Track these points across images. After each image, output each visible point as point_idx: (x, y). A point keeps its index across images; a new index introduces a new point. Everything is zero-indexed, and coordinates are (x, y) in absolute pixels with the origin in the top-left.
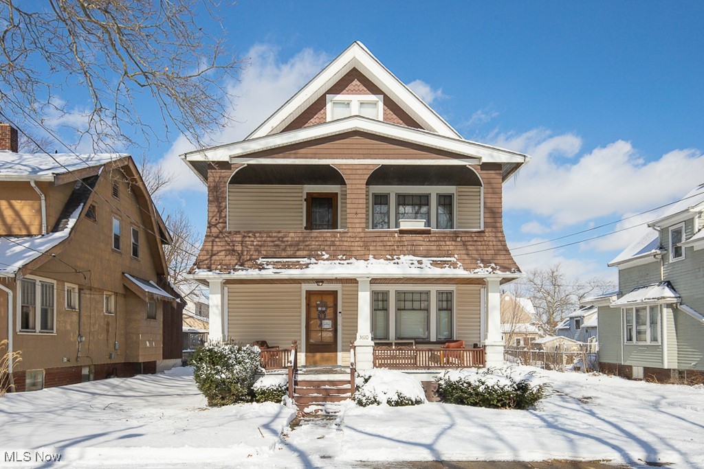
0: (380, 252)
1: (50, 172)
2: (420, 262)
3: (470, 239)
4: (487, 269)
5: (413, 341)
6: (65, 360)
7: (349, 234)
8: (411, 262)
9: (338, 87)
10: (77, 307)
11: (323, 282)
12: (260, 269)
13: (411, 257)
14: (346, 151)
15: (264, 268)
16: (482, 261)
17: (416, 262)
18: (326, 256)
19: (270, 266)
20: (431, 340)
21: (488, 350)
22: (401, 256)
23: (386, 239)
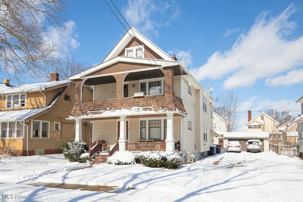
0: (126, 106)
1: (44, 88)
2: (139, 109)
3: (159, 98)
4: (163, 110)
5: (153, 140)
6: (53, 146)
7: (117, 100)
8: (136, 109)
9: (129, 45)
10: (60, 129)
11: (117, 118)
12: (87, 115)
13: (137, 107)
14: (116, 70)
15: (88, 115)
16: (162, 107)
17: (137, 109)
18: (108, 109)
19: (91, 114)
20: (162, 140)
21: (167, 143)
22: (133, 107)
23: (129, 101)
